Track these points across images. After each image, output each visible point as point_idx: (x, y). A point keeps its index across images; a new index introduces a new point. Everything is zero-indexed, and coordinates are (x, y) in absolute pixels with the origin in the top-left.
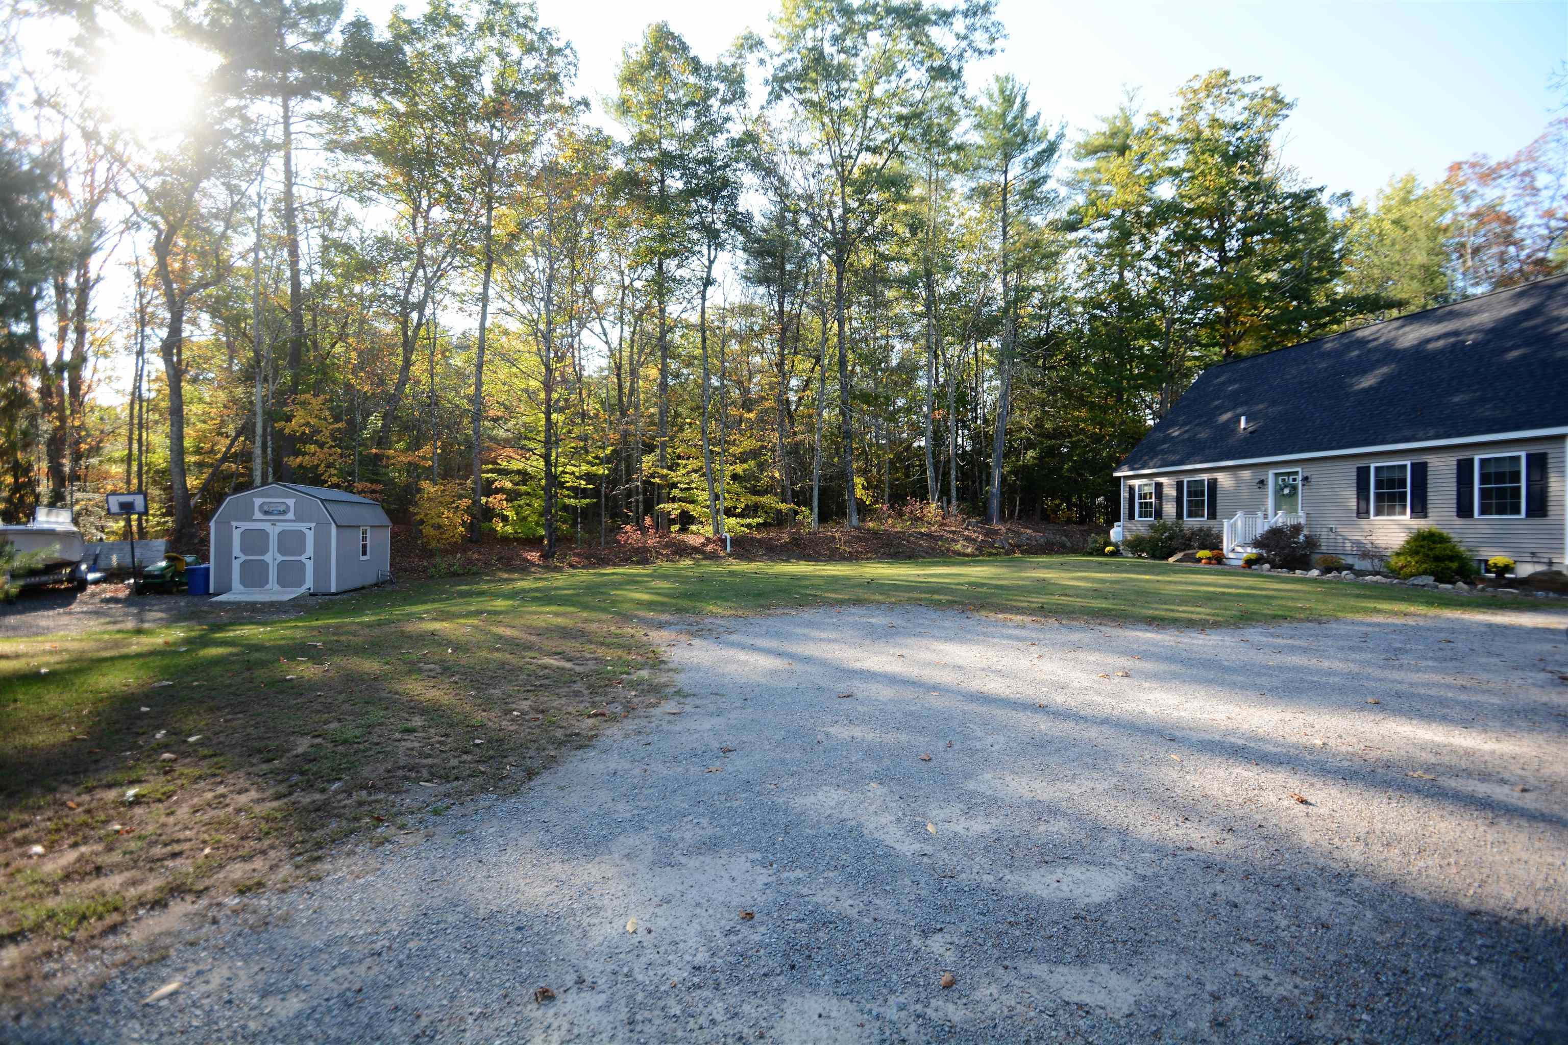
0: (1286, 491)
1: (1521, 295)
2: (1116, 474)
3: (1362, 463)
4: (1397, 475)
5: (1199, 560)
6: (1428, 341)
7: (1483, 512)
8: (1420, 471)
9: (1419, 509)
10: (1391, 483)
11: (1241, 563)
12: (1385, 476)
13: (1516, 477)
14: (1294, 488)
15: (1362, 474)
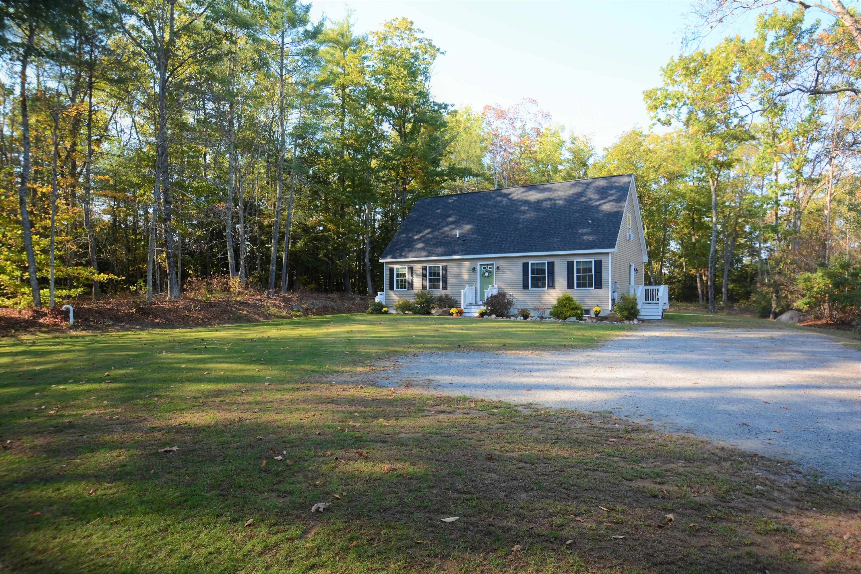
0: (487, 274)
1: (574, 185)
2: (381, 261)
3: (525, 261)
4: (540, 267)
5: (452, 314)
6: (542, 201)
7: (577, 287)
8: (551, 265)
9: (551, 285)
10: (538, 272)
11: (477, 315)
12: (536, 267)
13: (590, 270)
14: (491, 273)
15: (525, 266)
